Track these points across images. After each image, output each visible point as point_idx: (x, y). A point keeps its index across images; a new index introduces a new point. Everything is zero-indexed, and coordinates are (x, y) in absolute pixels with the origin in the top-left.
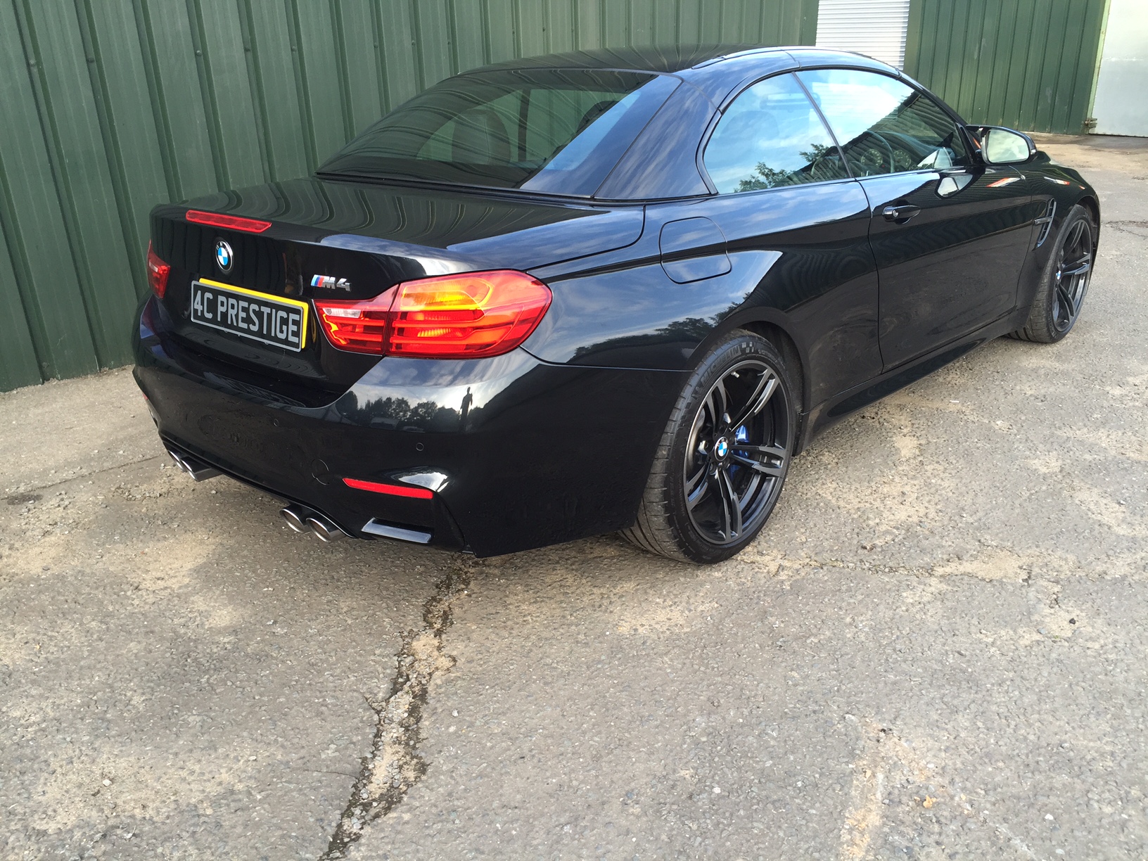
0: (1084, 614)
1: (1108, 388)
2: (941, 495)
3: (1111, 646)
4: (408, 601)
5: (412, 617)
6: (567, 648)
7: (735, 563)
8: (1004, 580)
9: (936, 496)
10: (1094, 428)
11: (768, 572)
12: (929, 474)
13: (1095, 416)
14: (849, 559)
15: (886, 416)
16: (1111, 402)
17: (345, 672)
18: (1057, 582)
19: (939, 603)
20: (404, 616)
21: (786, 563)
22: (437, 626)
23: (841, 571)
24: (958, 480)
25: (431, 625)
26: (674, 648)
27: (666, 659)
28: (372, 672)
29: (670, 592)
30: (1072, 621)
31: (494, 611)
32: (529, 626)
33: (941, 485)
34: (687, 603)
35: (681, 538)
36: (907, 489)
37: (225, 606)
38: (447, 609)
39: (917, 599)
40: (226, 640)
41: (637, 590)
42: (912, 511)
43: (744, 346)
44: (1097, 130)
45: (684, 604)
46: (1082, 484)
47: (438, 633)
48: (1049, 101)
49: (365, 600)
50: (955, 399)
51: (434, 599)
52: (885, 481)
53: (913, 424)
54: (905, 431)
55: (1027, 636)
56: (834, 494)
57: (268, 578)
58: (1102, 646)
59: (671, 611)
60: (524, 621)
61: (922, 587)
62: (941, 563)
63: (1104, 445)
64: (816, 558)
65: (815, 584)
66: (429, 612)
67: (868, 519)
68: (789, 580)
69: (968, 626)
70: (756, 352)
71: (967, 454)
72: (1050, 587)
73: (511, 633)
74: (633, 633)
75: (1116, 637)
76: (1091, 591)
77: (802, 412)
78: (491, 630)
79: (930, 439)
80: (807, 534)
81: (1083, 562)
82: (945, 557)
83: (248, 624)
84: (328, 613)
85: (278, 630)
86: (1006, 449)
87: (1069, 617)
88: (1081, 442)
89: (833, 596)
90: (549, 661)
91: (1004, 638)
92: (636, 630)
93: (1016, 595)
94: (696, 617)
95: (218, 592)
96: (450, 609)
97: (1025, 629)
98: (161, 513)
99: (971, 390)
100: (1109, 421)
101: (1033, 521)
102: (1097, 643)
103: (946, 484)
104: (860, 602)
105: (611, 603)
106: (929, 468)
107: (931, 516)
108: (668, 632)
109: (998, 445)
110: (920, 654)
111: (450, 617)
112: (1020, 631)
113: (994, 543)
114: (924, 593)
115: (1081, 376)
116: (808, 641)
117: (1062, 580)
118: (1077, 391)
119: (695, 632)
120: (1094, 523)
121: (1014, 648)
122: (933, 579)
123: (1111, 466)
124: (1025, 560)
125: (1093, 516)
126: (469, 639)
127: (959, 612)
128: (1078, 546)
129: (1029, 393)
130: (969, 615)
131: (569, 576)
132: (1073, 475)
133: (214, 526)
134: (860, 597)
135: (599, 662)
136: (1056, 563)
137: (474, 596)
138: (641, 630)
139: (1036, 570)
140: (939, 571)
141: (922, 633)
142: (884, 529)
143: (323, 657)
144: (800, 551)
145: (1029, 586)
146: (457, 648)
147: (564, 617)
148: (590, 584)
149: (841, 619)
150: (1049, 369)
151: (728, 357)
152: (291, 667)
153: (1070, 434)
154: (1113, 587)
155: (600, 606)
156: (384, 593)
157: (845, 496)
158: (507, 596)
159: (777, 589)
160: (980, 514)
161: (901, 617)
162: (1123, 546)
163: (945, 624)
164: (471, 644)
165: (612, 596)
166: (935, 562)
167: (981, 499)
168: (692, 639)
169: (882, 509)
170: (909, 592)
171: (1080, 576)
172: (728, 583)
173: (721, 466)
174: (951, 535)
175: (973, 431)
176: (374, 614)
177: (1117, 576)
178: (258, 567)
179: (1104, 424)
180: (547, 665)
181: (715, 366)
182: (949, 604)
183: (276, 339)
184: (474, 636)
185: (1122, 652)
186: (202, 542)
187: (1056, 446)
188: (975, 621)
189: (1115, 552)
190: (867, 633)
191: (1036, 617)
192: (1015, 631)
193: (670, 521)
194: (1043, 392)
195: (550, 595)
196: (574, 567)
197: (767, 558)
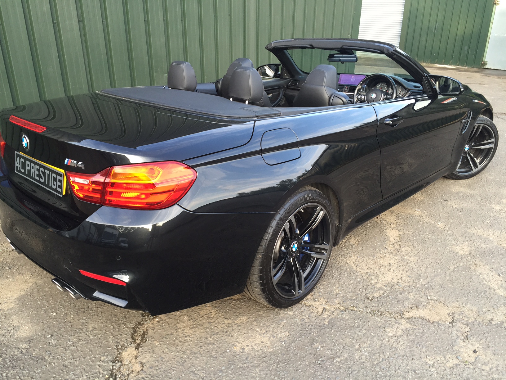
0: (481, 347)
1: (493, 206)
2: (409, 266)
3: (495, 369)
4: (125, 325)
5: (125, 335)
6: (205, 360)
7: (300, 306)
8: (440, 322)
9: (407, 266)
10: (486, 228)
11: (317, 313)
12: (403, 253)
13: (487, 221)
14: (360, 305)
15: (384, 217)
16: (495, 214)
17: (81, 373)
18: (467, 325)
19: (405, 336)
20: (121, 335)
21: (327, 307)
22: (138, 342)
23: (356, 313)
24: (418, 258)
25: (134, 340)
26: (262, 362)
27: (257, 370)
28: (96, 373)
29: (265, 324)
30: (475, 351)
31: (169, 333)
32: (187, 344)
33: (409, 260)
34: (273, 332)
35: (270, 298)
36: (392, 262)
37: (28, 323)
38: (145, 330)
39: (394, 333)
40: (23, 346)
41: (248, 322)
42: (394, 276)
43: (306, 196)
44: (487, 67)
45: (271, 332)
46: (481, 262)
47: (138, 347)
48: (466, 52)
49: (102, 323)
50: (418, 208)
51: (139, 323)
52: (382, 256)
53: (397, 222)
54: (393, 226)
55: (451, 361)
56: (355, 263)
57: (54, 306)
58: (490, 369)
59: (264, 336)
60: (185, 340)
61: (397, 325)
62: (407, 310)
63: (491, 239)
64: (343, 305)
65: (342, 321)
66: (135, 332)
67: (371, 279)
68: (328, 318)
69: (420, 353)
70: (313, 199)
71: (423, 242)
72: (463, 328)
73: (177, 348)
74: (242, 351)
75: (498, 363)
76: (485, 332)
77: (339, 225)
78: (166, 346)
79: (405, 232)
80: (340, 288)
81: (481, 313)
82: (410, 306)
83: (38, 336)
84: (81, 331)
85: (53, 342)
86: (442, 240)
87: (473, 349)
88: (480, 237)
89: (350, 330)
90: (193, 369)
91: (439, 362)
92: (244, 349)
93: (446, 333)
94: (277, 341)
95: (26, 314)
96: (147, 330)
97: (450, 356)
98: (10, 262)
99: (426, 204)
100: (494, 225)
101: (455, 284)
102: (487, 366)
103: (412, 259)
104: (364, 334)
105: (233, 330)
106: (404, 249)
107: (403, 279)
108: (260, 351)
109: (439, 237)
110: (394, 372)
111: (146, 336)
112: (447, 357)
113: (435, 298)
114: (398, 330)
115: (480, 198)
116: (335, 361)
117: (470, 323)
118: (478, 206)
119: (275, 352)
120: (486, 287)
121: (444, 368)
122: (403, 320)
123: (495, 252)
124: (451, 310)
125: (486, 283)
126: (153, 352)
127: (416, 344)
128: (478, 302)
129: (455, 206)
130: (421, 346)
131: (212, 311)
132: (476, 257)
133: (34, 271)
134: (364, 331)
135: (221, 371)
136: (467, 312)
137: (161, 322)
138: (247, 349)
139: (456, 316)
140: (407, 315)
141: (396, 356)
142: (379, 286)
143: (72, 361)
144: (335, 300)
145: (453, 326)
146: (146, 358)
147: (206, 338)
148: (223, 316)
149: (353, 346)
150: (464, 193)
151: (297, 203)
152: (54, 368)
153: (474, 232)
154: (496, 329)
155: (227, 332)
156: (114, 318)
157: (360, 264)
158: (178, 323)
159: (321, 324)
160: (429, 279)
161: (385, 345)
162: (501, 303)
163: (408, 351)
164: (154, 355)
165: (234, 325)
166: (405, 309)
167: (429, 270)
168: (272, 357)
169: (379, 274)
170: (391, 329)
171: (479, 321)
172: (296, 319)
173: (294, 256)
174: (414, 292)
175: (426, 228)
176: (105, 333)
177: (498, 322)
178: (51, 299)
179: (492, 226)
180: (192, 372)
181: (289, 209)
182: (411, 338)
183: (51, 188)
184: (156, 350)
185: (501, 374)
186: (26, 282)
187: (468, 239)
188: (424, 350)
189: (497, 307)
190: (366, 356)
191: (456, 348)
192: (445, 357)
193: (263, 291)
194: (461, 206)
195: (201, 323)
196: (216, 305)
197: (318, 303)
